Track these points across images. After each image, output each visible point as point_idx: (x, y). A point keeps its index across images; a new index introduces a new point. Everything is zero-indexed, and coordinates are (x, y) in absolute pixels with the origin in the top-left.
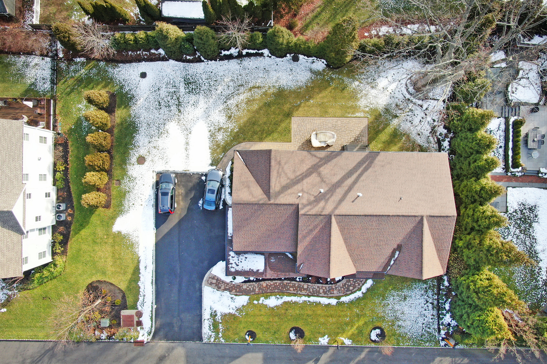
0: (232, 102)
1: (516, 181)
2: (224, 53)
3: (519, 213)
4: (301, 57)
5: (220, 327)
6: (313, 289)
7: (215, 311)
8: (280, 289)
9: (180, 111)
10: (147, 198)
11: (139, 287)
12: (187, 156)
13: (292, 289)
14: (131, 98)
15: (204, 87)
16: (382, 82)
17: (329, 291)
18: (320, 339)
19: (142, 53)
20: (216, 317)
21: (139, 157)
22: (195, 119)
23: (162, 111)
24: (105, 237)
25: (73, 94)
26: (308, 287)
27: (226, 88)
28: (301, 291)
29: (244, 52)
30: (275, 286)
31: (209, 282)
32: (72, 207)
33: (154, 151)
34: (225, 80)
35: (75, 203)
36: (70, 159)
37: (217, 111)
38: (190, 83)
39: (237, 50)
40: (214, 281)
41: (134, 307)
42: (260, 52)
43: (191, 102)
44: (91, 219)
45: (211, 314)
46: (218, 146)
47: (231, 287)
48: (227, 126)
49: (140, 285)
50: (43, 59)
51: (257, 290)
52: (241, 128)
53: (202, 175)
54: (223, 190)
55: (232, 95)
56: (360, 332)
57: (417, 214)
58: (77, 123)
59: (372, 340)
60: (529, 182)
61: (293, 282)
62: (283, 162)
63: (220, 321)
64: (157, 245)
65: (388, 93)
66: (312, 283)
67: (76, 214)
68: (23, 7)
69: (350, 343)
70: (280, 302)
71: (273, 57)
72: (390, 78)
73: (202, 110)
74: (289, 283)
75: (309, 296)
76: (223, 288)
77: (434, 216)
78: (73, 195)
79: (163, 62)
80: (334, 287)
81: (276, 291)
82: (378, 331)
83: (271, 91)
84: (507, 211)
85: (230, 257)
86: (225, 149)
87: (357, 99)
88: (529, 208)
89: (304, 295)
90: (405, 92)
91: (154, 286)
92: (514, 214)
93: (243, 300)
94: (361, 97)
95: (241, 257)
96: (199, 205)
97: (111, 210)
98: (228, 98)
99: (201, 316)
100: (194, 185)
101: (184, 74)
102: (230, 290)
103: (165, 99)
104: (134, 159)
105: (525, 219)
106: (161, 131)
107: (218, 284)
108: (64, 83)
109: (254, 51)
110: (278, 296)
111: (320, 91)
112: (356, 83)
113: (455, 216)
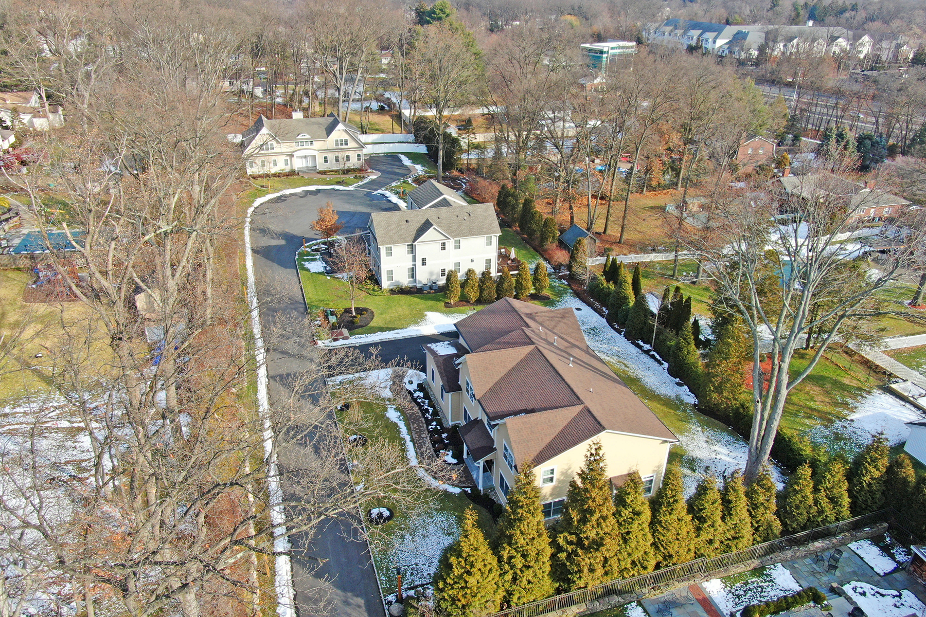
2: (640, 342)
4: (686, 387)
5: (348, 386)
6: (423, 442)
7: (366, 380)
8: (411, 417)
13: (415, 425)
15: (597, 338)
17: (427, 455)
20: (359, 381)
24: (417, 310)
26: (423, 437)
27: (608, 349)
29: (653, 353)
31: (398, 371)
32: (436, 293)
34: (616, 348)
35: (440, 293)
38: (594, 331)
39: (651, 349)
40: (400, 374)
41: (353, 334)
42: (663, 362)
44: (431, 301)
45: (361, 378)
47: (398, 384)
49: (377, 333)
57: (582, 399)
59: (370, 510)
61: (425, 425)
63: (355, 384)
64: (424, 337)
65: (713, 456)
66: (431, 440)
69: (358, 490)
70: (395, 420)
71: (666, 371)
72: (733, 454)
75: (412, 440)
76: (395, 379)
77: (590, 413)
80: (433, 458)
81: (408, 415)
82: (386, 513)
83: (631, 374)
89: (412, 437)
90: (730, 471)
91: (380, 341)
93: (387, 394)
94: (687, 436)
97: (446, 309)
99: (357, 372)
101: (599, 326)
102: (394, 383)
107: (398, 376)
109: (659, 358)
110: (401, 417)
111: (663, 405)
112: (699, 429)
113: (604, 429)
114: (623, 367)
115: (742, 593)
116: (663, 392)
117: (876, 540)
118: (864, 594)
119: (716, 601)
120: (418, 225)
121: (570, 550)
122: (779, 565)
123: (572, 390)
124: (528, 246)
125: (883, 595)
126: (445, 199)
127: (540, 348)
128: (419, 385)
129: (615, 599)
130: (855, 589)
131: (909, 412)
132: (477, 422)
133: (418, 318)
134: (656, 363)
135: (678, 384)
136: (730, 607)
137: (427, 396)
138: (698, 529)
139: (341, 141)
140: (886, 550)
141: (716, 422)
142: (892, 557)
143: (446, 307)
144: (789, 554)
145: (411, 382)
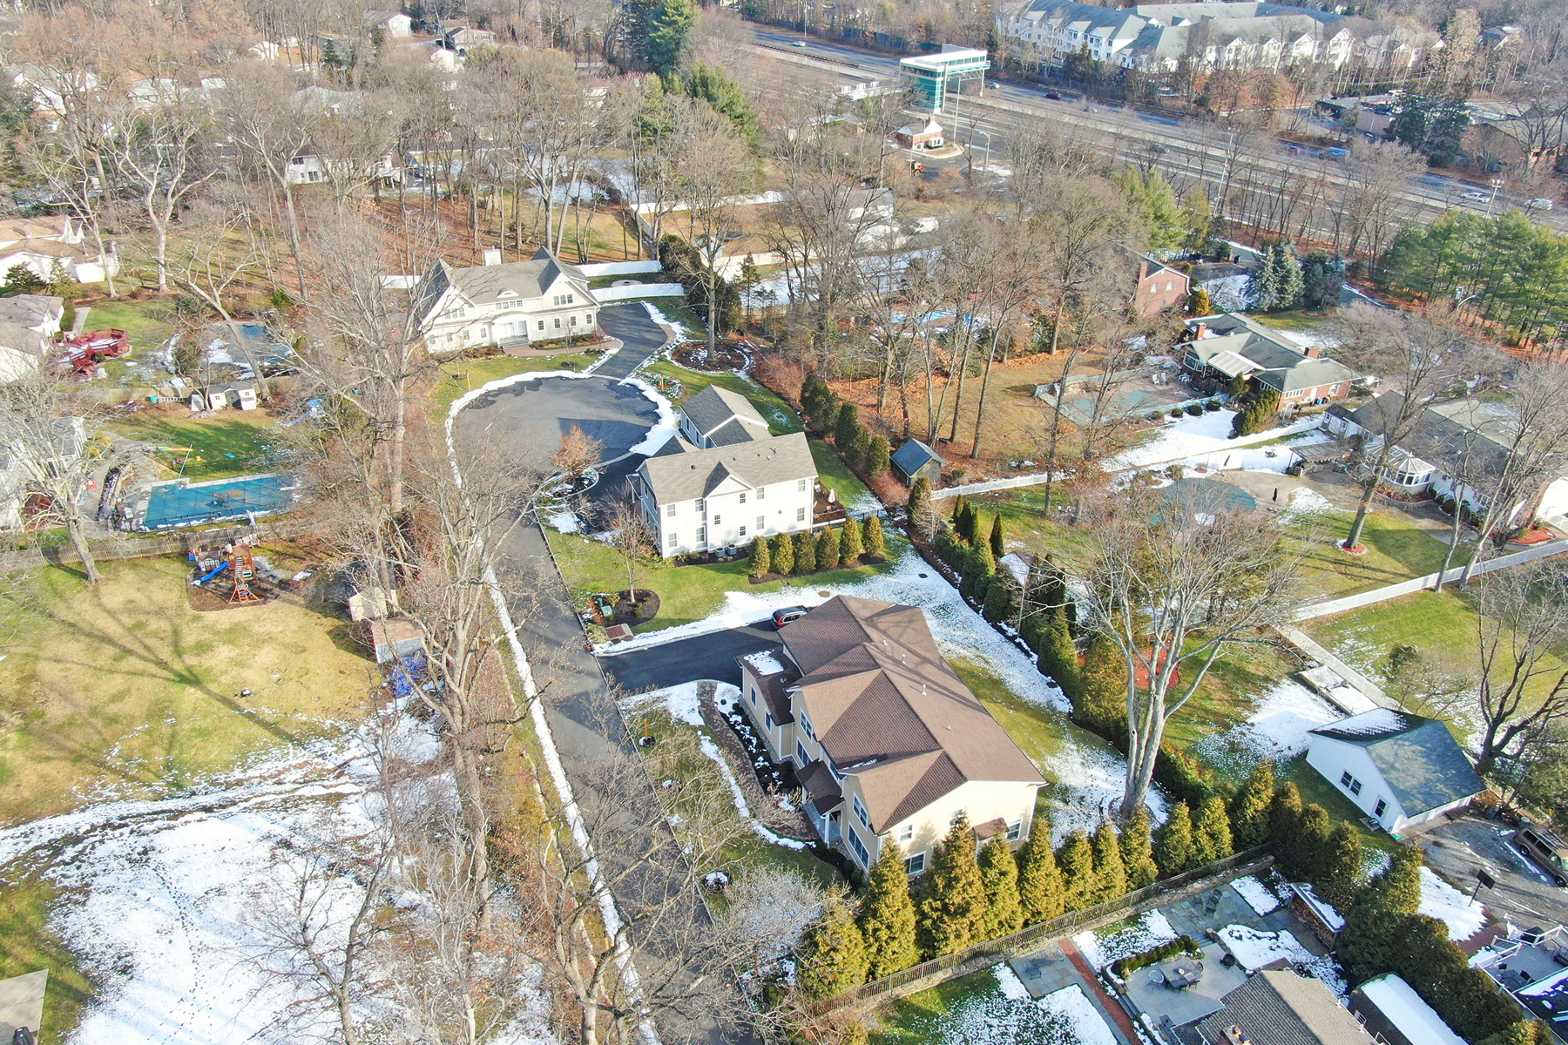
1: (1097, 993)
2: (1003, 625)
3: (1049, 1019)
4: (1059, 688)
5: (646, 711)
7: (666, 701)
11: (665, 630)
14: (890, 573)
15: (949, 621)
16: (1098, 773)
20: (658, 704)
21: (826, 591)
24: (715, 589)
27: (963, 637)
28: (741, 773)
29: (1019, 640)
31: (704, 685)
34: (973, 635)
38: (945, 610)
39: (1016, 634)
40: (708, 689)
41: (636, 632)
42: (1031, 653)
44: (730, 575)
45: (660, 698)
47: (708, 705)
49: (668, 629)
50: (882, 510)
51: (718, 730)
55: (960, 644)
59: (705, 877)
60: (1111, 1014)
61: (750, 762)
62: (914, 625)
64: (729, 631)
65: (1089, 783)
67: (730, 564)
70: (714, 757)
71: (1035, 666)
75: (738, 783)
76: (703, 698)
79: (949, 585)
81: (728, 748)
82: (724, 878)
83: (993, 674)
84: (1037, 1000)
87: (1053, 755)
88: (1068, 1034)
89: (737, 779)
90: (1108, 801)
91: (673, 641)
92: (1041, 1013)
93: (697, 720)
94: (1060, 758)
97: (751, 586)
99: (654, 689)
101: (950, 603)
102: (703, 704)
104: (822, 589)
105: (1044, 1033)
107: (705, 693)
109: (1027, 648)
110: (720, 752)
111: (1032, 716)
112: (1074, 747)
113: (965, 780)
114: (983, 664)
115: (1114, 944)
116: (1032, 698)
117: (1262, 877)
118: (1240, 938)
119: (1087, 955)
120: (708, 472)
121: (935, 916)
122: (1155, 911)
123: (928, 730)
124: (850, 472)
125: (1259, 938)
126: (736, 421)
127: (887, 672)
128: (735, 706)
129: (983, 961)
130: (1231, 933)
131: (1319, 709)
132: (818, 764)
133: (716, 602)
134: (1023, 655)
135: (1050, 685)
136: (1101, 961)
137: (746, 721)
138: (1068, 882)
139: (563, 297)
140: (1270, 887)
141: (1094, 736)
142: (1275, 894)
143: (752, 582)
144: (1166, 898)
145: (724, 702)
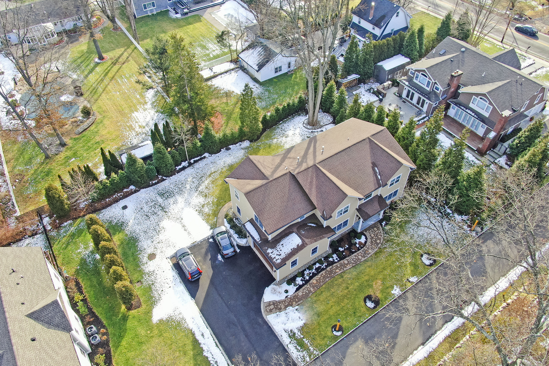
0: (202, 187)
2: (178, 168)
5: (306, 342)
6: (353, 260)
7: (291, 331)
8: (329, 277)
9: (166, 212)
10: (172, 279)
11: (207, 358)
12: (189, 234)
13: (337, 270)
14: (121, 225)
15: (175, 191)
16: (290, 133)
17: (365, 253)
18: (392, 292)
19: (117, 195)
20: (296, 335)
21: (149, 256)
22: (181, 210)
23: (152, 219)
24: (149, 332)
25: (70, 247)
26: (348, 261)
27: (192, 183)
28: (346, 267)
29: (192, 161)
30: (324, 277)
31: (268, 310)
32: (104, 327)
33: (160, 245)
34: (189, 180)
35: (105, 322)
36: (84, 291)
37: (194, 198)
38: (164, 194)
39: (187, 162)
40: (272, 307)
42: (202, 156)
43: (171, 203)
44: (127, 325)
45: (290, 337)
46: (209, 215)
47: (290, 301)
48: (207, 201)
49: (206, 355)
50: (33, 238)
51: (312, 289)
52: (218, 198)
53: (209, 239)
54: (232, 239)
55: (199, 184)
56: (415, 266)
57: (364, 138)
58: (81, 263)
61: (335, 265)
63: (302, 336)
66: (348, 256)
67: (109, 331)
68: (4, 218)
69: (416, 279)
71: (213, 155)
72: (292, 129)
73: (183, 202)
74: (332, 268)
76: (283, 307)
77: (374, 135)
78: (100, 317)
79: (136, 194)
80: (366, 249)
81: (327, 280)
83: (225, 169)
85: (270, 254)
86: (215, 214)
87: (282, 146)
90: (307, 130)
91: (220, 347)
94: (284, 144)
95: (278, 247)
96: (220, 259)
97: (144, 306)
98: (197, 188)
99: (281, 345)
100: (207, 250)
101: (156, 191)
102: (290, 304)
103: (150, 211)
104: (145, 259)
106: (157, 230)
107: (277, 307)
108: (58, 243)
109: (199, 158)
133: (167, 326)
135: (228, 149)
143: (138, 308)
145: (286, 291)
